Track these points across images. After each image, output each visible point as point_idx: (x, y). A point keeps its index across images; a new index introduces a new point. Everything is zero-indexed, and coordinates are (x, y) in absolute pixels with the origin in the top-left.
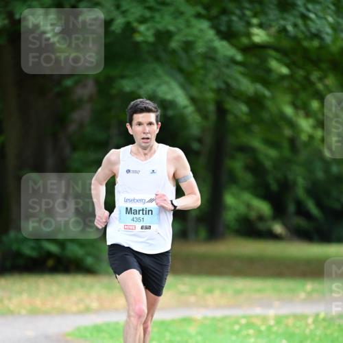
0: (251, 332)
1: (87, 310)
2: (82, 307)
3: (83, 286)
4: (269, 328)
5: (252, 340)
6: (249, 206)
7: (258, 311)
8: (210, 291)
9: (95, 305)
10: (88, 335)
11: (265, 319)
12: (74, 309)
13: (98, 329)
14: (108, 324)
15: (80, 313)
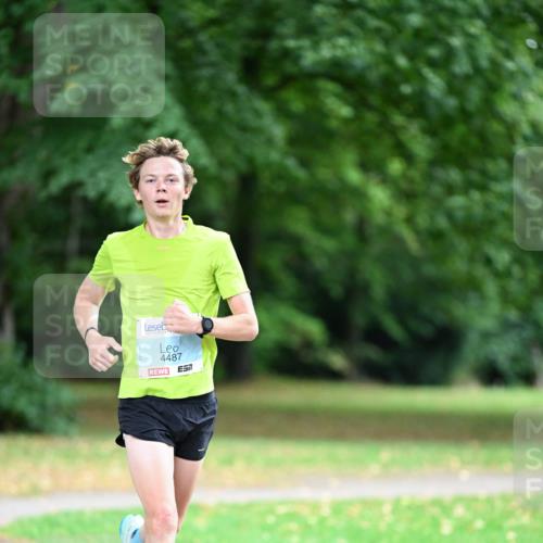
0: (293, 526)
1: (35, 492)
2: (25, 486)
3: (27, 452)
4: (322, 521)
5: (295, 539)
6: (288, 326)
7: (305, 493)
8: (229, 462)
9: (46, 483)
10: (35, 530)
11: (315, 507)
12: (13, 489)
13: (51, 522)
14: (67, 514)
15: (23, 496)
